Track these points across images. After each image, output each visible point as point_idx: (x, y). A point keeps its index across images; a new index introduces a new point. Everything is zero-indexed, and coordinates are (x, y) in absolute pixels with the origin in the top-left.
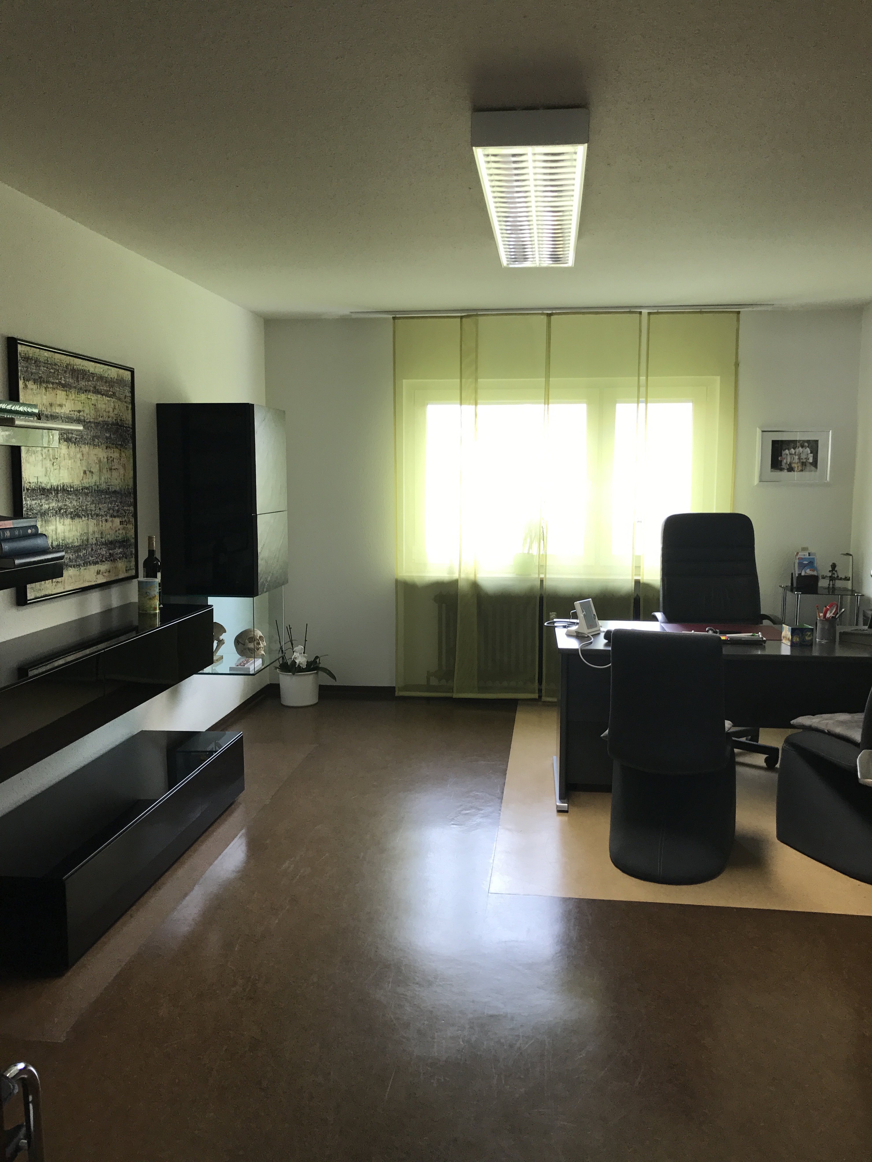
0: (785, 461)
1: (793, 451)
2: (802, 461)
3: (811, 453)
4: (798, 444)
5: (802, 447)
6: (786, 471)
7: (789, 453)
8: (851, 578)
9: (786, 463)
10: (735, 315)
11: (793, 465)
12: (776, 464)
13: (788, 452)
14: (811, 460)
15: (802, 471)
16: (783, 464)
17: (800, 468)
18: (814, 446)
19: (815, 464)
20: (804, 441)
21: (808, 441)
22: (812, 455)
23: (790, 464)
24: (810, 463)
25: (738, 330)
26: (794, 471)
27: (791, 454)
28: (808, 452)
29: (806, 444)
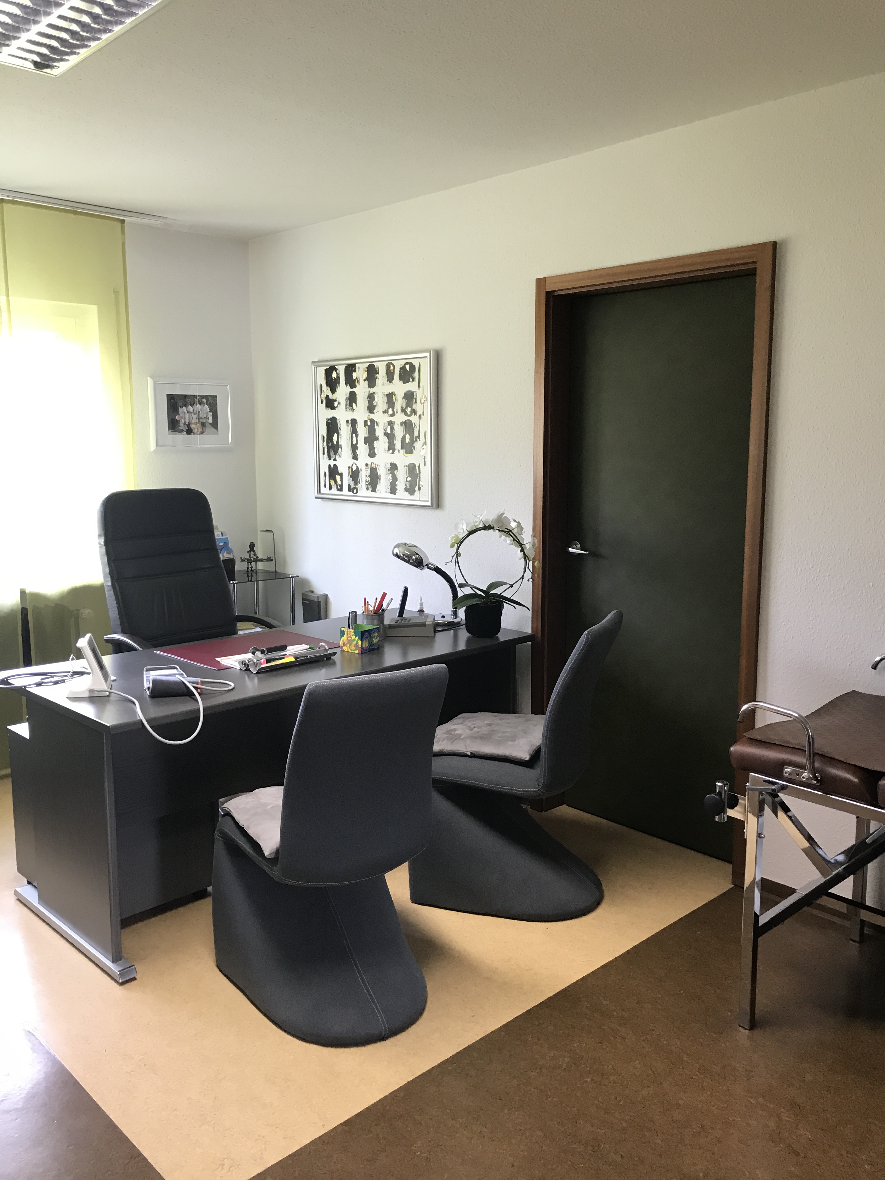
0: (183, 421)
1: (190, 408)
2: (201, 421)
3: (210, 412)
4: (196, 400)
5: (201, 403)
6: (185, 433)
7: (187, 411)
8: (274, 560)
9: (185, 424)
10: (118, 225)
11: (192, 426)
12: (173, 425)
13: (186, 409)
14: (211, 420)
15: (202, 433)
16: (182, 424)
17: (200, 430)
18: (212, 402)
19: (215, 425)
20: (202, 397)
21: (206, 397)
22: (211, 413)
23: (189, 425)
24: (210, 424)
25: (123, 244)
26: (194, 434)
27: (188, 412)
28: (206, 409)
29: (204, 400)
